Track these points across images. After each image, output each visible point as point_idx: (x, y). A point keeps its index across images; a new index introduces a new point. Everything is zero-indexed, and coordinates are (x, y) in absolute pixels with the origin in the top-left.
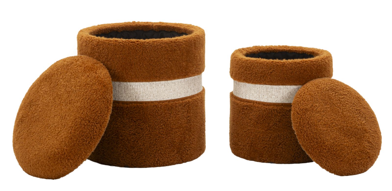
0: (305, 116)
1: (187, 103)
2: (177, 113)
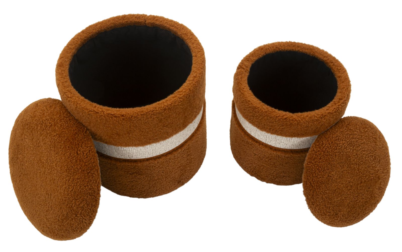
0: (319, 190)
1: (187, 147)
2: (176, 159)
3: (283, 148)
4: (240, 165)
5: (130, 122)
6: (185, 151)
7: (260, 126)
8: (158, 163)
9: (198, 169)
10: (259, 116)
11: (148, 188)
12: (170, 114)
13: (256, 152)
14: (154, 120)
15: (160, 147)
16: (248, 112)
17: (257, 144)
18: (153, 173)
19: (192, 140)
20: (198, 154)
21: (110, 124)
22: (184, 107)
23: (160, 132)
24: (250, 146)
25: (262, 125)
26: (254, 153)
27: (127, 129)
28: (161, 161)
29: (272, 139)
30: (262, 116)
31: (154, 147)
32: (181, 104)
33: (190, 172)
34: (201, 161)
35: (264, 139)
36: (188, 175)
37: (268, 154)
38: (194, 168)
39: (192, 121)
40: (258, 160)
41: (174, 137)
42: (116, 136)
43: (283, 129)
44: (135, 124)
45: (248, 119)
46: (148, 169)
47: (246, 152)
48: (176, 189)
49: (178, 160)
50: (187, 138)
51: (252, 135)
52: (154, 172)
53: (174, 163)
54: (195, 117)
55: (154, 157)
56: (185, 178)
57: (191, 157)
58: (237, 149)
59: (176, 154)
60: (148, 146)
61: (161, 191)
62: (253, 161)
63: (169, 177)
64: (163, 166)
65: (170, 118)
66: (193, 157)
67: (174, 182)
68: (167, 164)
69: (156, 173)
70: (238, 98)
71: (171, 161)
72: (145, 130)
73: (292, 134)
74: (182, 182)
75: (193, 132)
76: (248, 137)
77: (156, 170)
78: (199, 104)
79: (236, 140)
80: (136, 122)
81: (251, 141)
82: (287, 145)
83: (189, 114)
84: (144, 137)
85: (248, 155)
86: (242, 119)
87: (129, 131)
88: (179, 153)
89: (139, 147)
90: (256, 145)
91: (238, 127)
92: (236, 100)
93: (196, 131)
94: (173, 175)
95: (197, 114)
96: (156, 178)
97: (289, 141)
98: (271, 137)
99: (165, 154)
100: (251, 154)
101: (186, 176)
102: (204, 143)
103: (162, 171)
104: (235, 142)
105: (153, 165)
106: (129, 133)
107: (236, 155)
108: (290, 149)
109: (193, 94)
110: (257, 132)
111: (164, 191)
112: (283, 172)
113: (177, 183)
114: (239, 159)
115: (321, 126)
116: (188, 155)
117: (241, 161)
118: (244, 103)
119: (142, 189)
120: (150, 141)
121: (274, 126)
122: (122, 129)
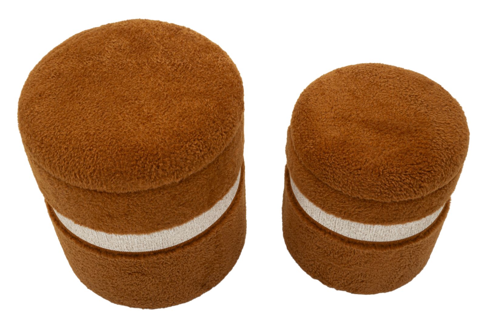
1: (214, 235)
2: (198, 253)
3: (361, 240)
4: (297, 262)
5: (129, 199)
6: (211, 240)
7: (326, 206)
8: (171, 258)
9: (233, 266)
10: (324, 192)
11: (156, 295)
12: (188, 187)
13: (320, 244)
14: (165, 196)
15: (174, 234)
16: (308, 185)
17: (321, 233)
18: (164, 273)
19: (223, 225)
20: (233, 243)
21: (98, 201)
22: (209, 177)
23: (173, 214)
24: (310, 235)
25: (328, 205)
26: (318, 245)
27: (124, 209)
28: (175, 256)
29: (344, 226)
30: (329, 192)
31: (165, 235)
32: (205, 172)
33: (220, 270)
34: (237, 254)
35: (331, 225)
36: (217, 275)
37: (338, 248)
38: (225, 265)
39: (223, 196)
40: (323, 256)
41: (194, 220)
42: (107, 218)
43: (360, 212)
44: (136, 201)
45: (308, 195)
46: (155, 267)
47: (305, 243)
48: (199, 295)
49: (201, 253)
50: (216, 221)
51: (314, 218)
52: (165, 271)
53: (196, 258)
54: (227, 190)
55: (164, 249)
56: (212, 279)
57: (221, 248)
58: (292, 238)
59: (198, 245)
60: (156, 234)
61: (176, 300)
62: (315, 256)
63: (188, 279)
64: (179, 263)
65: (189, 193)
66: (224, 248)
67: (195, 286)
68: (185, 260)
69: (168, 273)
70: (293, 163)
71: (190, 256)
72: (151, 210)
73: (374, 219)
74: (207, 285)
75: (224, 212)
76: (308, 222)
77: (168, 269)
78: (234, 172)
79: (290, 224)
80: (137, 199)
81: (312, 227)
82: (366, 235)
83: (218, 187)
84: (150, 220)
85: (308, 247)
86: (299, 194)
87: (127, 212)
88: (203, 243)
89: (141, 235)
90: (319, 233)
91: (293, 205)
92: (291, 166)
93: (229, 210)
94: (194, 276)
95: (229, 186)
96: (168, 281)
97: (370, 230)
98: (341, 223)
99: (182, 245)
100: (313, 246)
101: (214, 276)
102: (241, 227)
103: (178, 269)
104: (289, 227)
105: (163, 261)
106: (127, 215)
107: (291, 247)
108: (372, 241)
109: (223, 157)
110: (321, 214)
111: (181, 299)
112: (361, 275)
113: (199, 288)
114: (295, 252)
115: (418, 209)
116: (216, 246)
117: (298, 256)
118: (302, 171)
119: (147, 296)
120: (158, 227)
121: (347, 207)
122: (116, 208)
